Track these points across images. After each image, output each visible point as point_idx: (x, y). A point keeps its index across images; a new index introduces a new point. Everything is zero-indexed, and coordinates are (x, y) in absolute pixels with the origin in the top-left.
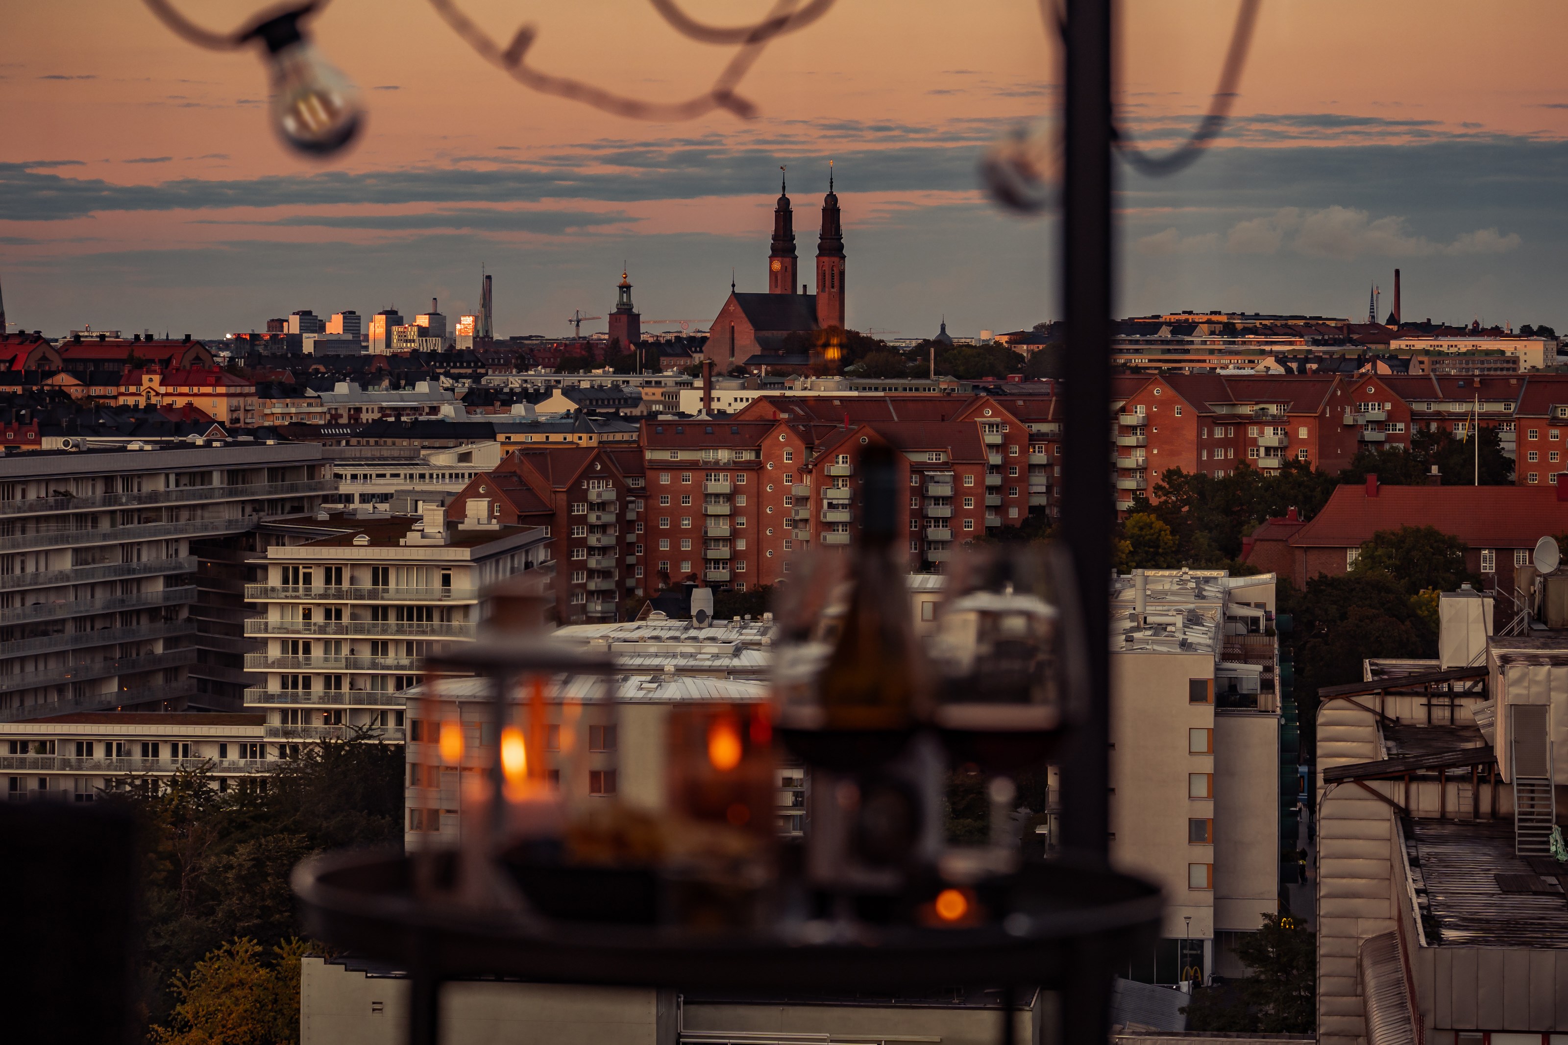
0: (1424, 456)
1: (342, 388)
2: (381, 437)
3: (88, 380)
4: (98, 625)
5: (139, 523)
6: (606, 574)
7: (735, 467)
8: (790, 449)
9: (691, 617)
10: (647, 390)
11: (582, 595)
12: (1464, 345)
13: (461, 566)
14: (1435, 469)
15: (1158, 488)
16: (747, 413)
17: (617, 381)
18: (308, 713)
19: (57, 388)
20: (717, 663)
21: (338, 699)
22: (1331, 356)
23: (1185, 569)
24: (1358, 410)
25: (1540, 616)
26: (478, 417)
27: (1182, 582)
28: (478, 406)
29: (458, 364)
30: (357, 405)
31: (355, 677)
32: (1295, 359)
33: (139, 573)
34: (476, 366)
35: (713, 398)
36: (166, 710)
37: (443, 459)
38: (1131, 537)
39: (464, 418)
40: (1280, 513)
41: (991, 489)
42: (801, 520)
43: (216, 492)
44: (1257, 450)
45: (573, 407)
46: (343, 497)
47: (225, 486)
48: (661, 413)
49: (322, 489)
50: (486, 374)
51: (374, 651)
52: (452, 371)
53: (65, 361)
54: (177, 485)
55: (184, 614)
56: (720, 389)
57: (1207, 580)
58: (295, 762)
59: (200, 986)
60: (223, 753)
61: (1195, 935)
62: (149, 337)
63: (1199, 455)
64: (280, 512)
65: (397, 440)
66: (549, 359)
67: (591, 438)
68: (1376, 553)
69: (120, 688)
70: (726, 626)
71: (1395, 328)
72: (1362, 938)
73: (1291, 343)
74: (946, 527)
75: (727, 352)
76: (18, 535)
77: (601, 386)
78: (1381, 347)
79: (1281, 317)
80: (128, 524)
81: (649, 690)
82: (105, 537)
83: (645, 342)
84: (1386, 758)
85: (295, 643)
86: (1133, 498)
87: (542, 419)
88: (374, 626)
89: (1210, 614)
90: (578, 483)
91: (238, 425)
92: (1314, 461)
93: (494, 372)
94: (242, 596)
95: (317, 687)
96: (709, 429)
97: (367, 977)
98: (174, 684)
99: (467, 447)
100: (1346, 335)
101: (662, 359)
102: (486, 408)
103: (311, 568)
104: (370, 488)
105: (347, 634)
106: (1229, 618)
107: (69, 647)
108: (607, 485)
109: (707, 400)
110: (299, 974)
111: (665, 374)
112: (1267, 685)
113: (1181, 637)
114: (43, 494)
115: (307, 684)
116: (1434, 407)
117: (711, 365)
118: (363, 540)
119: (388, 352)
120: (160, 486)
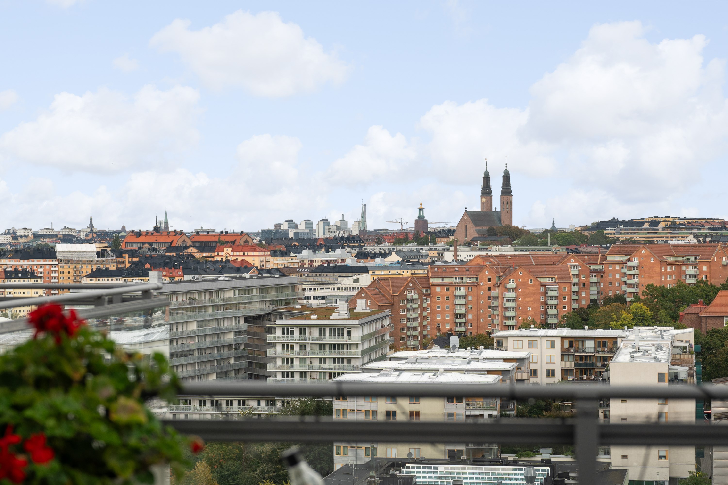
1: (305, 252)
2: (322, 272)
3: (202, 250)
4: (207, 352)
5: (224, 310)
6: (415, 329)
7: (467, 285)
8: (489, 277)
9: (450, 348)
10: (431, 252)
11: (405, 338)
13: (355, 326)
15: (644, 292)
16: (473, 262)
17: (418, 248)
19: (190, 253)
20: (461, 367)
22: (717, 235)
23: (656, 327)
26: (362, 263)
27: (654, 332)
28: (361, 259)
29: (353, 242)
30: (312, 259)
31: (312, 373)
32: (701, 236)
33: (224, 330)
34: (360, 242)
35: (458, 255)
37: (347, 281)
38: (633, 313)
39: (356, 264)
40: (696, 302)
41: (574, 293)
42: (495, 306)
43: (255, 297)
44: (686, 276)
45: (400, 259)
46: (306, 297)
47: (258, 294)
48: (437, 261)
49: (298, 296)
50: (365, 246)
51: (320, 362)
52: (350, 245)
53: (192, 242)
54: (239, 294)
55: (242, 347)
56: (461, 251)
57: (665, 331)
58: (288, 408)
60: (259, 404)
61: (661, 479)
62: (227, 232)
63: (661, 278)
64: (281, 305)
65: (329, 274)
66: (390, 239)
67: (408, 272)
69: (217, 377)
70: (464, 351)
73: (700, 229)
74: (556, 308)
75: (464, 236)
76: (175, 316)
77: (412, 251)
79: (695, 218)
80: (219, 310)
81: (433, 379)
82: (210, 316)
83: (430, 232)
85: (288, 359)
86: (633, 296)
87: (388, 265)
88: (320, 352)
89: (666, 345)
90: (403, 292)
91: (263, 268)
92: (709, 281)
93: (367, 245)
94: (265, 339)
95: (297, 377)
96: (457, 269)
98: (238, 376)
99: (357, 277)
100: (723, 226)
101: (437, 239)
102: (365, 260)
103: (294, 328)
104: (317, 294)
105: (309, 355)
106: (674, 347)
107: (196, 361)
108: (415, 292)
109: (455, 256)
111: (438, 245)
112: (690, 375)
113: (654, 355)
114: (184, 299)
115: (293, 376)
117: (457, 241)
118: (314, 316)
119: (324, 237)
120: (232, 295)
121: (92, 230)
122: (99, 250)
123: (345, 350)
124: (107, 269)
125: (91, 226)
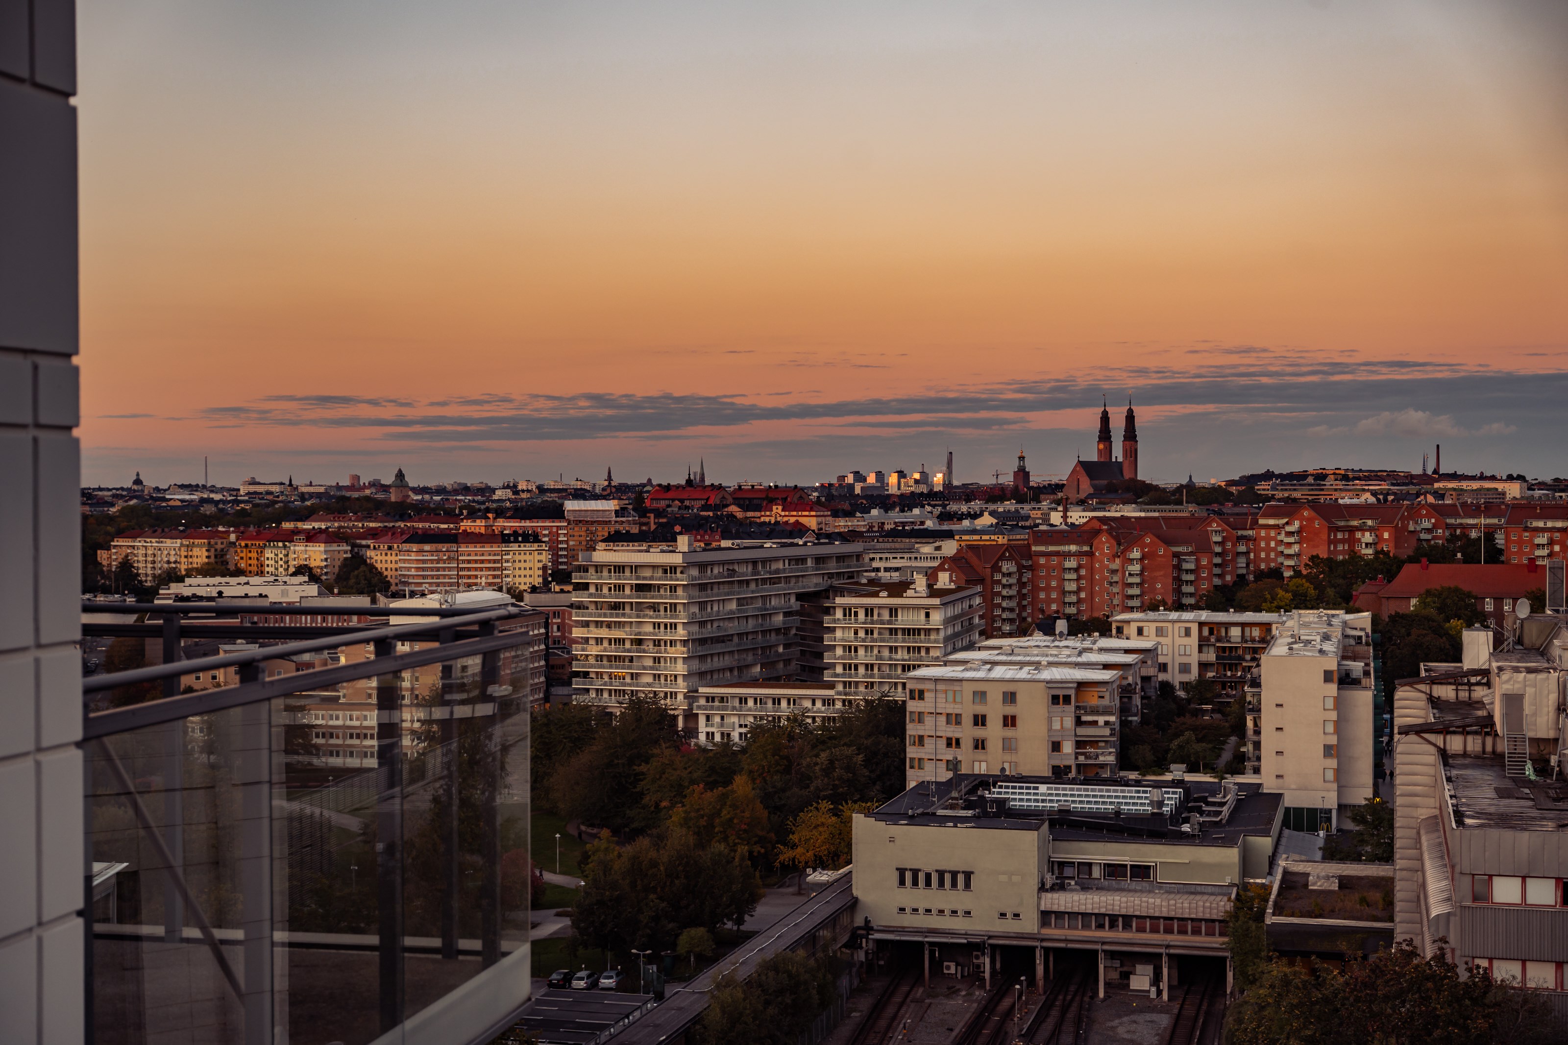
0: (1453, 548)
1: (875, 512)
2: (895, 538)
3: (745, 508)
4: (750, 637)
5: (770, 585)
6: (1011, 610)
7: (1079, 554)
8: (1107, 545)
9: (1055, 635)
10: (1033, 512)
11: (999, 621)
12: (1475, 485)
13: (935, 607)
14: (1459, 555)
15: (1306, 565)
16: (1086, 526)
17: (1017, 508)
18: (857, 683)
19: (730, 513)
20: (1069, 660)
21: (872, 676)
22: (1401, 492)
23: (1321, 610)
24: (1417, 523)
25: (1520, 641)
26: (945, 527)
27: (1320, 617)
28: (945, 521)
29: (935, 499)
30: (883, 521)
31: (881, 665)
32: (1381, 493)
33: (771, 611)
34: (944, 500)
35: (1068, 516)
36: (784, 681)
37: (927, 549)
38: (1292, 591)
39: (938, 528)
40: (1374, 578)
41: (1216, 565)
42: (1114, 582)
43: (809, 569)
44: (1361, 545)
45: (994, 521)
46: (875, 569)
47: (814, 565)
48: (1041, 524)
49: (864, 567)
50: (949, 504)
51: (891, 652)
52: (932, 503)
53: (734, 499)
54: (789, 566)
55: (793, 631)
56: (1071, 512)
57: (1333, 616)
58: (850, 709)
59: (802, 826)
60: (814, 704)
61: (1327, 806)
62: (776, 486)
63: (1329, 547)
64: (842, 579)
65: (904, 540)
66: (982, 496)
67: (1003, 538)
68: (1427, 601)
69: (761, 669)
70: (1074, 640)
71: (1437, 476)
72: (1420, 818)
73: (1379, 485)
74: (1192, 585)
75: (1076, 492)
76: (709, 591)
77: (1009, 511)
78: (1429, 487)
79: (1374, 471)
80: (764, 585)
81: (1034, 674)
82: (753, 592)
83: (1032, 487)
84: (1433, 721)
85: (850, 647)
86: (1293, 570)
87: (978, 528)
88: (891, 639)
89: (1335, 634)
90: (997, 562)
91: (821, 532)
92: (1392, 551)
93: (953, 503)
94: (822, 623)
95: (862, 670)
96: (1066, 534)
97: (886, 824)
98: (788, 668)
99: (939, 543)
100: (1409, 480)
101: (1041, 496)
102: (949, 522)
103: (858, 608)
104: (889, 565)
105: (876, 643)
106: (1346, 636)
107: (735, 649)
108: (1012, 564)
109: (1065, 517)
110: (851, 820)
111: (1043, 504)
112: (1367, 673)
113: (1319, 647)
114: (721, 571)
115: (856, 669)
116: (1459, 521)
117: (1067, 499)
118: (885, 594)
119: (898, 493)
120: (781, 566)
121: (610, 483)
122: (617, 508)
123: (923, 637)
124: (628, 532)
125: (610, 479)
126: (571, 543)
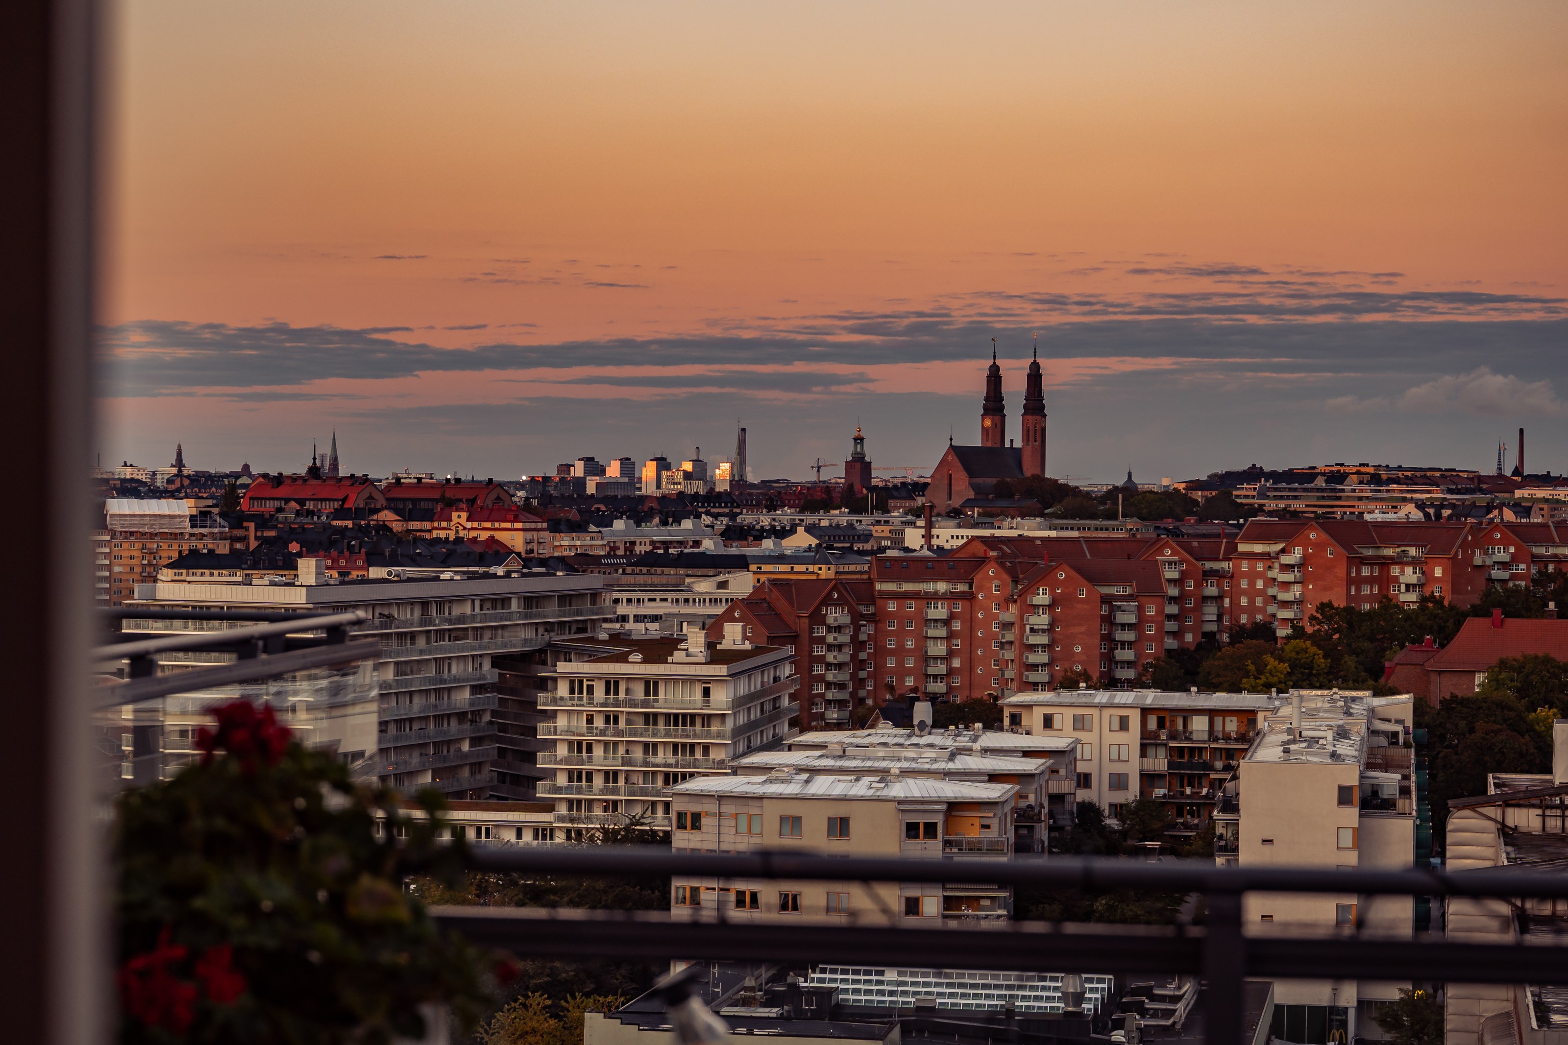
0: (1543, 593)
1: (619, 525)
2: (652, 566)
3: (407, 516)
4: (416, 726)
5: (450, 640)
6: (841, 686)
7: (951, 597)
8: (996, 582)
9: (913, 726)
10: (877, 528)
11: (821, 704)
13: (719, 680)
14: (1552, 605)
15: (1312, 618)
16: (963, 551)
17: (851, 520)
18: (590, 802)
19: (381, 523)
20: (935, 766)
21: (615, 791)
22: (1463, 503)
23: (1335, 690)
24: (1487, 553)
26: (734, 550)
27: (1332, 701)
28: (734, 540)
29: (717, 505)
30: (632, 539)
31: (630, 773)
32: (1432, 505)
33: (450, 683)
34: (732, 506)
35: (933, 536)
36: (472, 799)
37: (704, 586)
38: (1289, 660)
39: (722, 551)
40: (1418, 641)
41: (1170, 617)
42: (1007, 643)
43: (514, 615)
44: (1399, 587)
45: (814, 542)
46: (620, 617)
47: (521, 610)
48: (889, 548)
49: (602, 614)
50: (741, 513)
51: (646, 752)
52: (712, 510)
53: (388, 499)
54: (481, 609)
55: (487, 717)
56: (938, 528)
57: (1354, 699)
58: (579, 844)
59: (499, 1033)
60: (519, 835)
61: (1341, 1002)
62: (458, 480)
63: (1348, 590)
64: (567, 632)
65: (666, 570)
66: (794, 501)
67: (829, 569)
68: (1500, 677)
69: (434, 779)
70: (942, 734)
71: (1519, 479)
72: (1483, 1016)
73: (1429, 492)
74: (1131, 649)
75: (946, 496)
77: (838, 525)
78: (1507, 495)
79: (1421, 469)
80: (440, 641)
81: (878, 789)
82: (421, 652)
83: (876, 487)
84: (1506, 863)
85: (580, 744)
86: (1291, 626)
87: (788, 552)
88: (646, 730)
89: (1356, 729)
90: (818, 609)
91: (532, 555)
92: (1447, 598)
93: (747, 512)
94: (535, 703)
95: (598, 781)
96: (930, 564)
97: (639, 1030)
98: (478, 777)
99: (724, 577)
100: (1476, 485)
101: (890, 501)
102: (741, 542)
103: (593, 681)
104: (642, 611)
105: (623, 737)
106: (1373, 732)
107: (391, 745)
108: (843, 611)
109: (928, 537)
110: (582, 1025)
111: (892, 514)
112: (1405, 791)
113: (1332, 749)
114: (370, 616)
115: (590, 779)
116: (1552, 551)
117: (932, 507)
118: (637, 657)
119: (658, 494)
120: (467, 610)
121: (180, 471)
122: (194, 512)
123: (698, 727)
124: (211, 551)
125: (179, 463)
126: (117, 569)
